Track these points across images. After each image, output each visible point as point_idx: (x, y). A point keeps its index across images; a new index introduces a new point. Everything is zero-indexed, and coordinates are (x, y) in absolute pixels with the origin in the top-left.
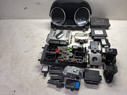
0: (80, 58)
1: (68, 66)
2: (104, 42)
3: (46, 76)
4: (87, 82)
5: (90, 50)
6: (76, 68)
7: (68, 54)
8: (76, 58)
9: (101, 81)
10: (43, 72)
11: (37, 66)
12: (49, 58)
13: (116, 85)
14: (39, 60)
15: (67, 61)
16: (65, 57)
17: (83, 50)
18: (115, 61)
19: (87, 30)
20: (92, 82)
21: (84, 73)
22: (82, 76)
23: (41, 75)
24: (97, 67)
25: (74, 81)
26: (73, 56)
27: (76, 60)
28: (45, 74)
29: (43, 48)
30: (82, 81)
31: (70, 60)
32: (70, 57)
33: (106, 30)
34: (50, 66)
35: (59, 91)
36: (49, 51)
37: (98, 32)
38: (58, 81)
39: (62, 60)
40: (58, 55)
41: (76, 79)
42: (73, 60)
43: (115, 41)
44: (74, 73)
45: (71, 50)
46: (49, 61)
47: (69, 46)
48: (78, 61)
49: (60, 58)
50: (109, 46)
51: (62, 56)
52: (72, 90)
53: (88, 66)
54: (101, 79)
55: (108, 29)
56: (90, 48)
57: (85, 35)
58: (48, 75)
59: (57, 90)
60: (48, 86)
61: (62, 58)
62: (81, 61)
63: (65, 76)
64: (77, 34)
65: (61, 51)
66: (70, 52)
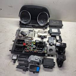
0: (41, 49)
1: (32, 56)
2: (58, 38)
3: (15, 63)
4: (45, 67)
5: (48, 44)
6: (37, 56)
7: (32, 47)
8: (37, 49)
9: (55, 66)
10: (13, 59)
11: (9, 55)
12: (18, 49)
13: (65, 69)
14: (10, 51)
15: (31, 51)
16: (30, 49)
17: (43, 43)
18: (65, 52)
19: (46, 28)
20: (48, 67)
21: (43, 60)
22: (42, 62)
23: (12, 62)
24: (52, 56)
25: (36, 66)
26: (36, 48)
27: (38, 51)
28: (15, 61)
29: (13, 41)
30: (42, 66)
31: (33, 51)
32: (34, 49)
33: (60, 29)
34: (18, 55)
35: (25, 73)
36: (18, 43)
37: (54, 30)
38: (24, 66)
39: (28, 51)
40: (25, 47)
41: (37, 65)
42: (36, 51)
43: (66, 37)
44: (36, 61)
45: (34, 43)
46: (18, 51)
47: (33, 40)
48: (39, 51)
49: (26, 50)
50: (62, 41)
51: (28, 48)
52: (34, 73)
53: (46, 55)
54: (55, 65)
55: (61, 28)
56: (48, 42)
57: (45, 32)
58: (17, 62)
59: (23, 73)
60: (17, 70)
61: (28, 49)
62: (41, 51)
63: (29, 62)
64: (39, 31)
65: (27, 44)
66: (34, 45)
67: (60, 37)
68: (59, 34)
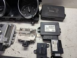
2: (55, 46)
67: (60, 44)
68: (58, 36)
